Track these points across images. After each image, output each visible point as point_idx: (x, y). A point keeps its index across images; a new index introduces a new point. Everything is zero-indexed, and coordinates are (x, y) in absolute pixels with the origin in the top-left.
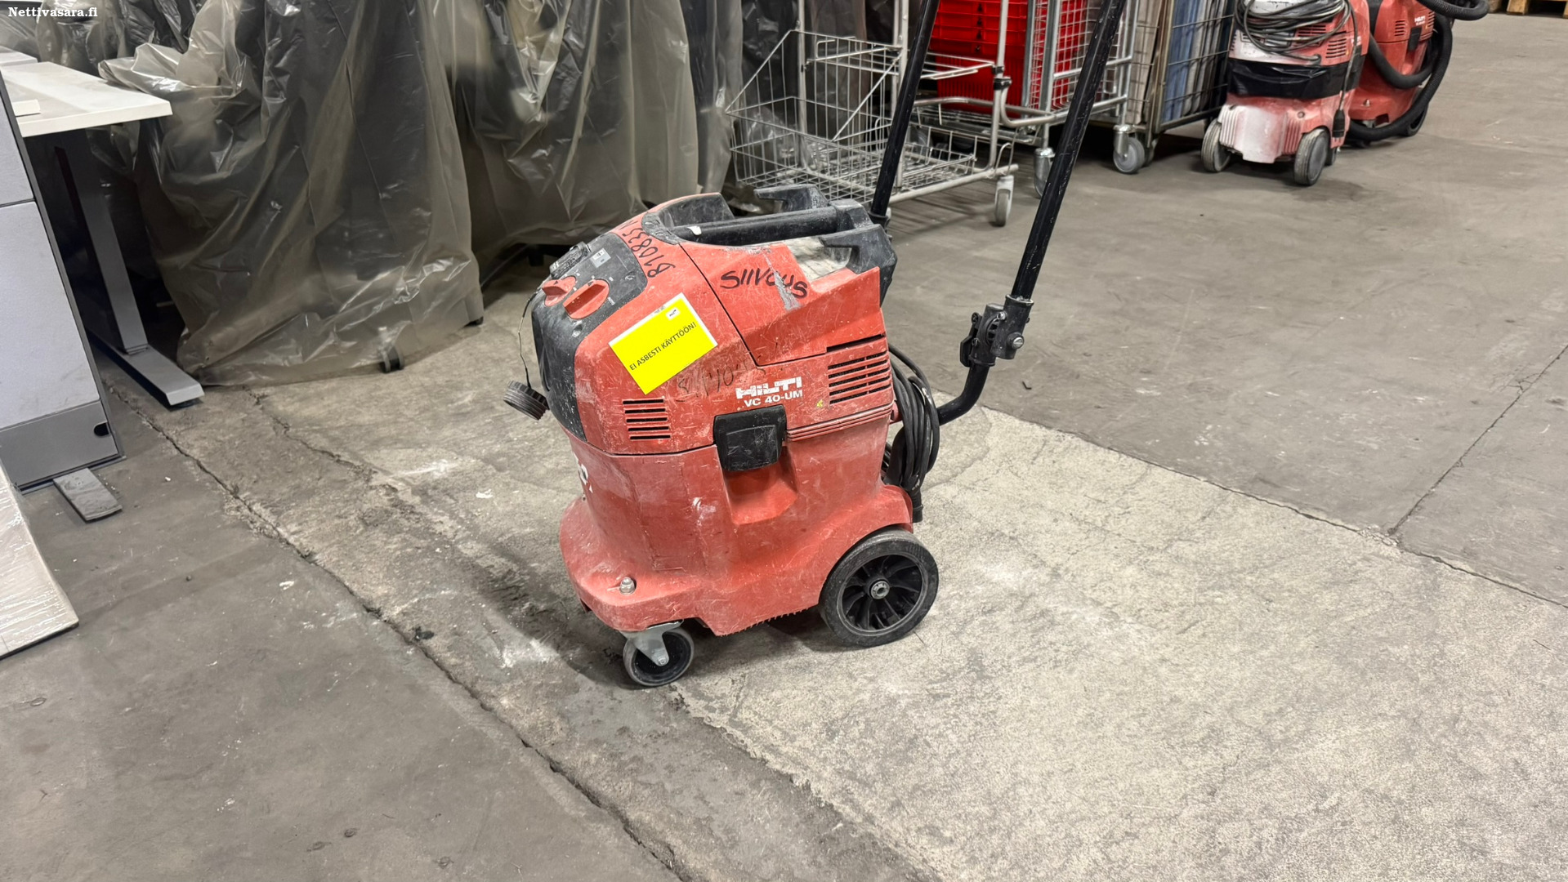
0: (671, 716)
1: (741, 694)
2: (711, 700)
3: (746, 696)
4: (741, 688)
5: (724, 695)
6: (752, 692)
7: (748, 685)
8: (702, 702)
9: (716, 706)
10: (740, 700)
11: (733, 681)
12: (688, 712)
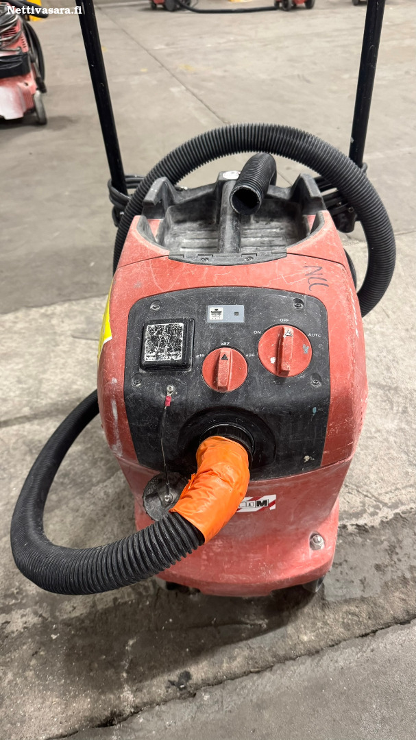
0: (373, 536)
1: (365, 493)
2: (365, 511)
3: (367, 491)
4: (358, 491)
5: (361, 502)
6: (366, 487)
7: (357, 487)
8: (364, 515)
9: (372, 510)
10: (370, 496)
11: (349, 493)
12: (373, 527)
